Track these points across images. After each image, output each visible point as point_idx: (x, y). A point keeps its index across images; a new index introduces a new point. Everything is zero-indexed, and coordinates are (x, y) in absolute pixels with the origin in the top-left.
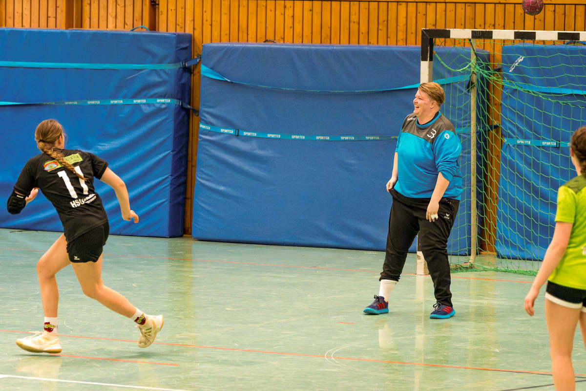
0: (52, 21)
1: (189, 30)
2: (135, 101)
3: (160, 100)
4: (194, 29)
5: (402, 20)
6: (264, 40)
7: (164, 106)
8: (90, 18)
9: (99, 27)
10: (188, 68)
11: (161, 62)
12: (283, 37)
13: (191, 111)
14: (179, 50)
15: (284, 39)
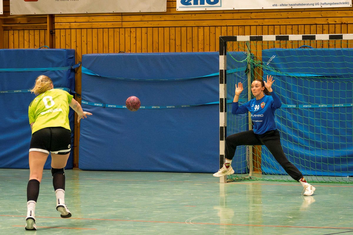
1: (73, 48)
4: (76, 47)
5: (201, 38)
6: (119, 52)
10: (73, 69)
13: (76, 94)
14: (68, 58)
15: (130, 50)
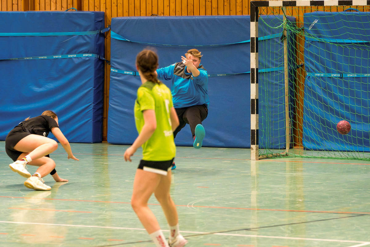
0: (15, 7)
1: (103, 10)
2: (69, 56)
3: (85, 55)
4: (106, 9)
6: (151, 14)
7: (87, 59)
8: (39, 4)
9: (45, 10)
10: (102, 33)
11: (85, 30)
12: (163, 12)
13: (105, 61)
14: (97, 22)
15: (164, 13)
